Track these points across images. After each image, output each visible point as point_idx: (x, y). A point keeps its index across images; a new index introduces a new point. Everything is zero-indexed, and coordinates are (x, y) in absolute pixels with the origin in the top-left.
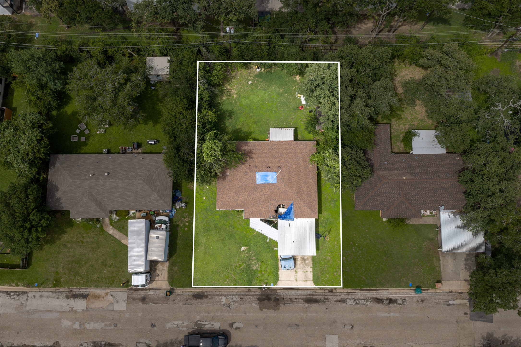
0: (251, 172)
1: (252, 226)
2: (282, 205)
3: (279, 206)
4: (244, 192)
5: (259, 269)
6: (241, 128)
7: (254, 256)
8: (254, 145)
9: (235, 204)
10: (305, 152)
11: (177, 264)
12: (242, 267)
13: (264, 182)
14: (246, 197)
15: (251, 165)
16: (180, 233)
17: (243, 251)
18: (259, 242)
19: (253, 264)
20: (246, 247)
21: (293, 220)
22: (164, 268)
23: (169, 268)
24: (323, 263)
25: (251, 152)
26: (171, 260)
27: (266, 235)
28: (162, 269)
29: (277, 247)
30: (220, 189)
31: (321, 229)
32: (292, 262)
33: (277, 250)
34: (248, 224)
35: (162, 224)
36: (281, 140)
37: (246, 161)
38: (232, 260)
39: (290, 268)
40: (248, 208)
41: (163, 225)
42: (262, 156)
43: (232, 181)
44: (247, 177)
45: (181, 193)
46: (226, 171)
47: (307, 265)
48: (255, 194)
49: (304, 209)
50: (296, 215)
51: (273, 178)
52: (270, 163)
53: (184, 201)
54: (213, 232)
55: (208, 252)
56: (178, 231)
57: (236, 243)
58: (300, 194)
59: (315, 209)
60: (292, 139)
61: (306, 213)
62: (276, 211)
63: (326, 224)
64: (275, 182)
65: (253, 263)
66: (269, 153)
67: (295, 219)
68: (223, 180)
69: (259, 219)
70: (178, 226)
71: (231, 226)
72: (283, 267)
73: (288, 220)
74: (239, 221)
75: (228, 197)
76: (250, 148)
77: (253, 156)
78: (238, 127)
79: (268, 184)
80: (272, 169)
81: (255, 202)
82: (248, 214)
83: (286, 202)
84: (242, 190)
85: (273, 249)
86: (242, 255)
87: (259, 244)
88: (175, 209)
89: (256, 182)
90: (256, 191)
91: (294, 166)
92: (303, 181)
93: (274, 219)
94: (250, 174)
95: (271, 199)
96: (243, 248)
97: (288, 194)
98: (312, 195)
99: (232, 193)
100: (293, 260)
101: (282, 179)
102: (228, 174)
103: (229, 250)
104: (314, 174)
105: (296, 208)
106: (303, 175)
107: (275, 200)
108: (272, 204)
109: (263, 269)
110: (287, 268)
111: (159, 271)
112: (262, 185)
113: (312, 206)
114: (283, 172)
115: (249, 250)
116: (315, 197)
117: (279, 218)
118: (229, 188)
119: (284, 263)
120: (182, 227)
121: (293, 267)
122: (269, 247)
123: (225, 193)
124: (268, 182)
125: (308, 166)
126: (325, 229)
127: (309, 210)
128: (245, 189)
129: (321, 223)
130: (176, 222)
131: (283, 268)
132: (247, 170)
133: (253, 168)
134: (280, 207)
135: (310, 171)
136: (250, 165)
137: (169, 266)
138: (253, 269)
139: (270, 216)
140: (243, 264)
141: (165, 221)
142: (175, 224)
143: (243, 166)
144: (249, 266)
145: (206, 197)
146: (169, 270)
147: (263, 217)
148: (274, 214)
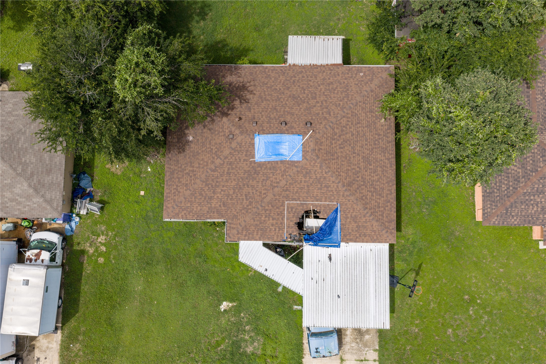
0: (242, 133)
1: (243, 257)
2: (315, 212)
3: (307, 214)
4: (227, 181)
5: (260, 352)
6: (225, 40)
7: (248, 323)
8: (251, 74)
9: (205, 209)
10: (368, 89)
11: (81, 338)
12: (222, 347)
13: (274, 158)
14: (231, 192)
15: (243, 117)
16: (88, 269)
17: (225, 310)
18: (261, 292)
19: (246, 341)
20: (231, 302)
21: (338, 246)
22: (50, 346)
23: (61, 345)
24: (403, 340)
25: (244, 88)
26: (66, 328)
27: (276, 278)
28: (48, 348)
29: (301, 304)
30: (172, 173)
31: (400, 266)
32: (333, 340)
33: (301, 311)
34: (236, 253)
35: (42, 249)
36: (314, 62)
37: (233, 108)
38: (200, 331)
39: (328, 354)
40: (235, 217)
41: (43, 252)
42: (268, 97)
43: (198, 154)
44: (234, 145)
45: (92, 180)
46: (187, 131)
47: (366, 345)
48: (253, 187)
49: (366, 222)
50: (345, 235)
51: (293, 148)
52: (289, 113)
53: (97, 198)
54: (160, 268)
55: (147, 312)
56: (82, 263)
57: (209, 292)
58: (355, 186)
59: (390, 222)
60: (339, 60)
61: (368, 232)
62: (300, 225)
63: (411, 254)
64: (298, 157)
65: (247, 337)
66: (286, 91)
67: (342, 244)
68: (180, 152)
69: (261, 243)
70: (83, 252)
71: (199, 255)
72: (313, 350)
73: (328, 247)
74: (217, 245)
75: (188, 192)
76: (241, 80)
77: (249, 96)
78: (219, 37)
79: (282, 162)
80: (292, 127)
81: (251, 203)
82: (235, 232)
83: (324, 206)
84: (221, 175)
85: (291, 308)
86: (223, 321)
87: (260, 296)
88: (78, 215)
89: (253, 157)
90: (254, 179)
91: (344, 122)
92: (363, 157)
93: (295, 244)
94: (239, 139)
95: (287, 198)
96: (225, 305)
97: (327, 187)
98: (383, 189)
99: (198, 181)
100: (335, 336)
101: (314, 150)
102: (191, 138)
103: (194, 307)
104: (389, 142)
105: (347, 218)
106: (364, 143)
107: (298, 199)
108: (290, 208)
109: (269, 352)
110: (323, 353)
111: (41, 351)
112: (268, 166)
113: (382, 215)
114: (318, 136)
115: (237, 310)
116: (391, 194)
117: (306, 240)
118: (193, 171)
119: (315, 342)
120: (93, 255)
121: (336, 351)
122: (283, 303)
123: (184, 181)
124: (283, 158)
125: (375, 123)
126: (408, 265)
127: (375, 224)
128: (229, 173)
129: (400, 252)
130: (79, 244)
131: (314, 354)
132: (233, 129)
133: (247, 125)
134: (308, 217)
135: (379, 135)
136: (240, 119)
137: (62, 341)
138: (246, 352)
139: (286, 235)
140: (223, 339)
141: (51, 243)
142: (76, 248)
143: (225, 119)
144: (236, 345)
145: (146, 189)
146: (61, 349)
147: (269, 239)
148: (295, 231)
